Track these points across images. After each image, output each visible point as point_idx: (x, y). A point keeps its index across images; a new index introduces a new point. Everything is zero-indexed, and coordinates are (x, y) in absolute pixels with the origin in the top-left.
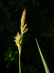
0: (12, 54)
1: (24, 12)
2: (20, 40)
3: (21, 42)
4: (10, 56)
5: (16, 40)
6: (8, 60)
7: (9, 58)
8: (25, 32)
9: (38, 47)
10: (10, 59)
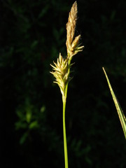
0: (33, 114)
1: (72, 8)
2: (65, 71)
3: (66, 76)
4: (29, 116)
5: (54, 71)
6: (24, 126)
7: (25, 122)
8: (76, 52)
9: (110, 86)
10: (29, 124)
